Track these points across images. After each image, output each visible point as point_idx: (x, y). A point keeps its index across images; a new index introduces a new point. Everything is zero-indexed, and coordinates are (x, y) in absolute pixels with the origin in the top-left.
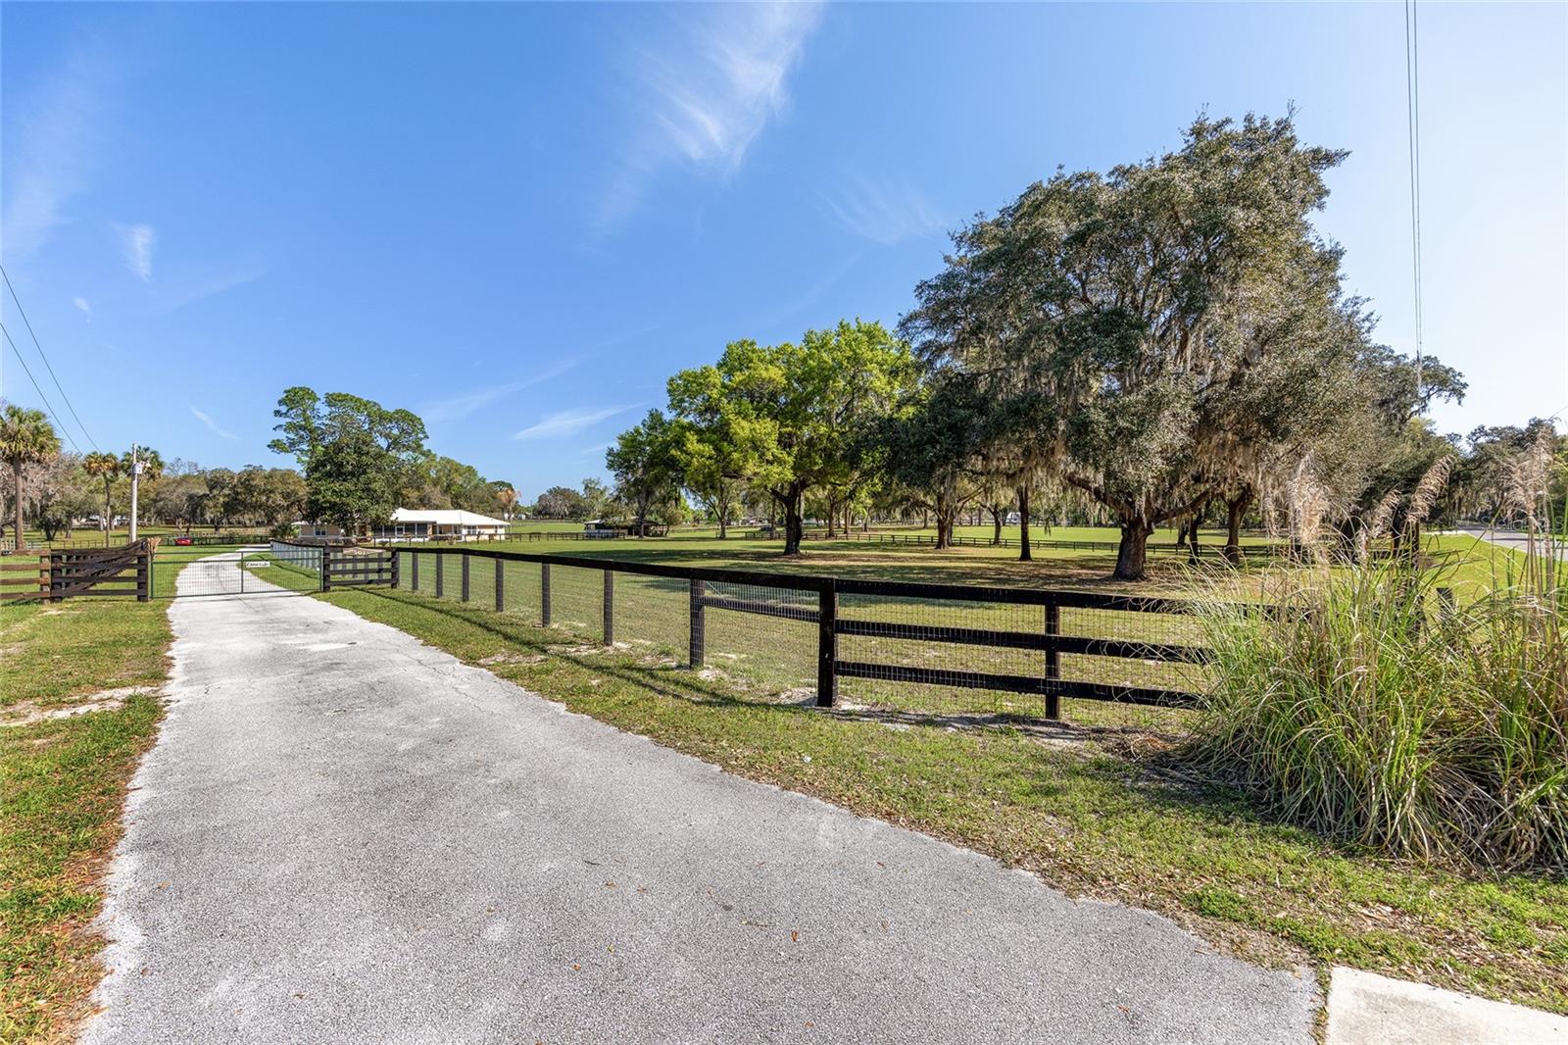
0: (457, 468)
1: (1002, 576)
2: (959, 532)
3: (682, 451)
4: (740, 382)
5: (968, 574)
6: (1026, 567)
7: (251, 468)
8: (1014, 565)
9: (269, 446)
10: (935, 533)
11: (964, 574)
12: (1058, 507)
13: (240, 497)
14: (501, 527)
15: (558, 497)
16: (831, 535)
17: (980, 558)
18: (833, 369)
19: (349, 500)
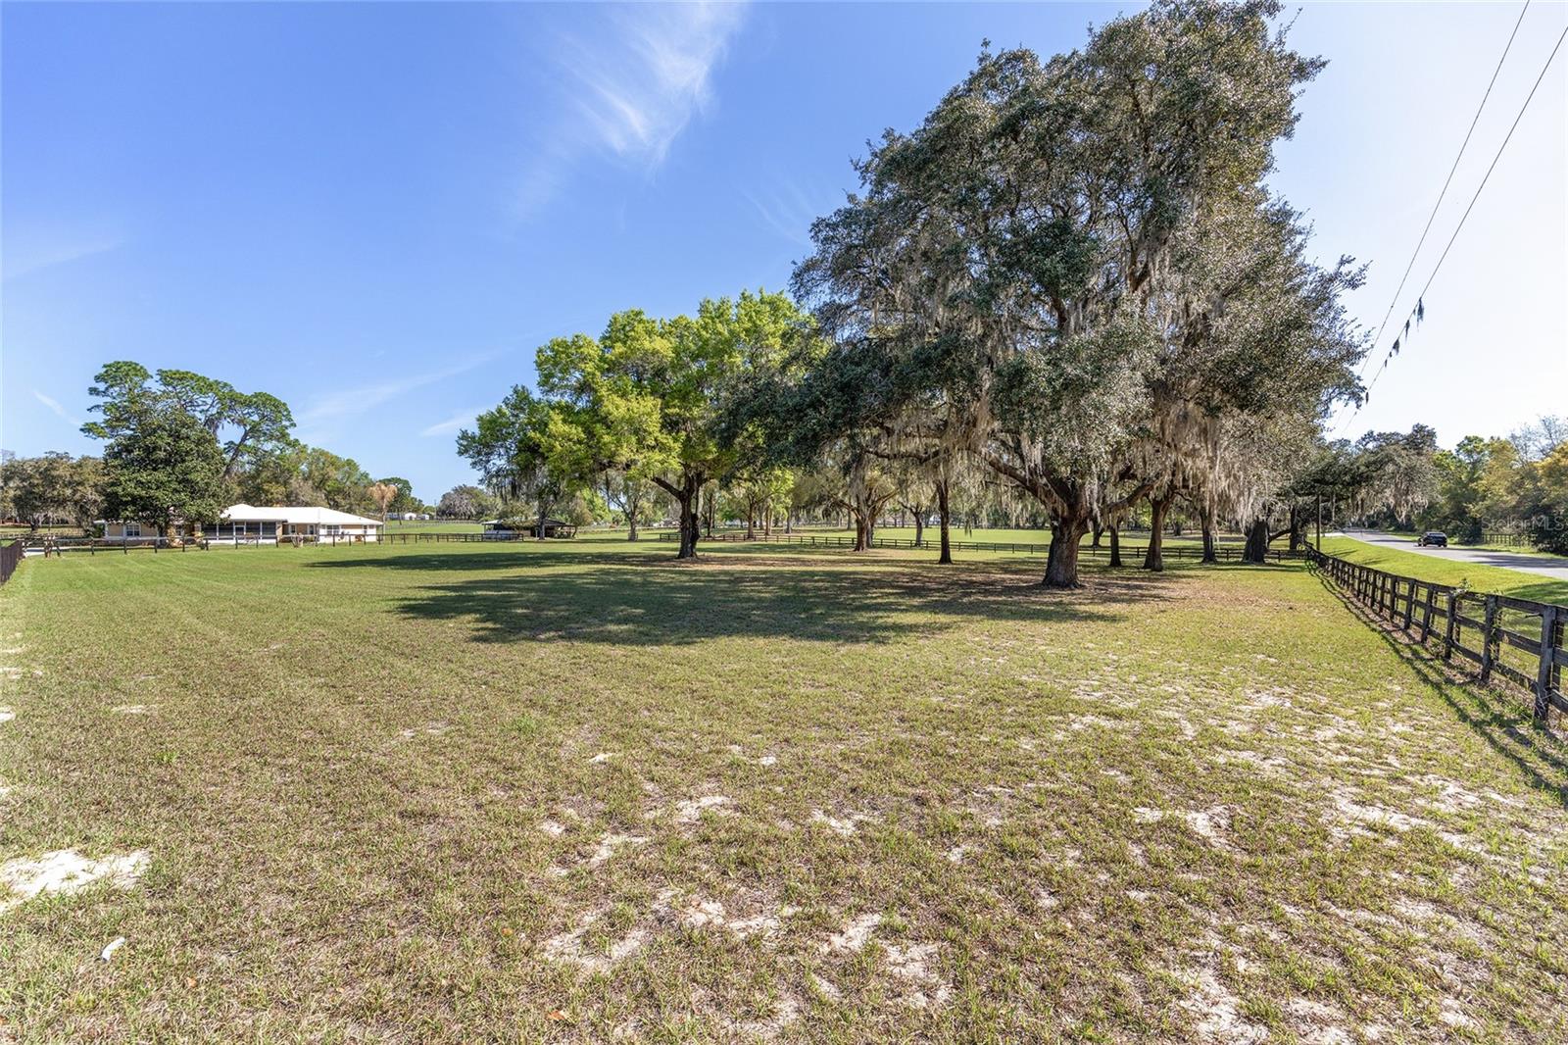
0: (334, 462)
1: (916, 584)
2: (880, 534)
3: (543, 433)
4: (621, 354)
5: (878, 580)
6: (946, 571)
7: (54, 456)
8: (930, 569)
9: (82, 430)
10: (855, 534)
11: (872, 580)
12: (979, 505)
13: (36, 490)
14: (372, 526)
15: (464, 496)
16: (750, 536)
17: (897, 561)
18: (727, 342)
19: (159, 494)
